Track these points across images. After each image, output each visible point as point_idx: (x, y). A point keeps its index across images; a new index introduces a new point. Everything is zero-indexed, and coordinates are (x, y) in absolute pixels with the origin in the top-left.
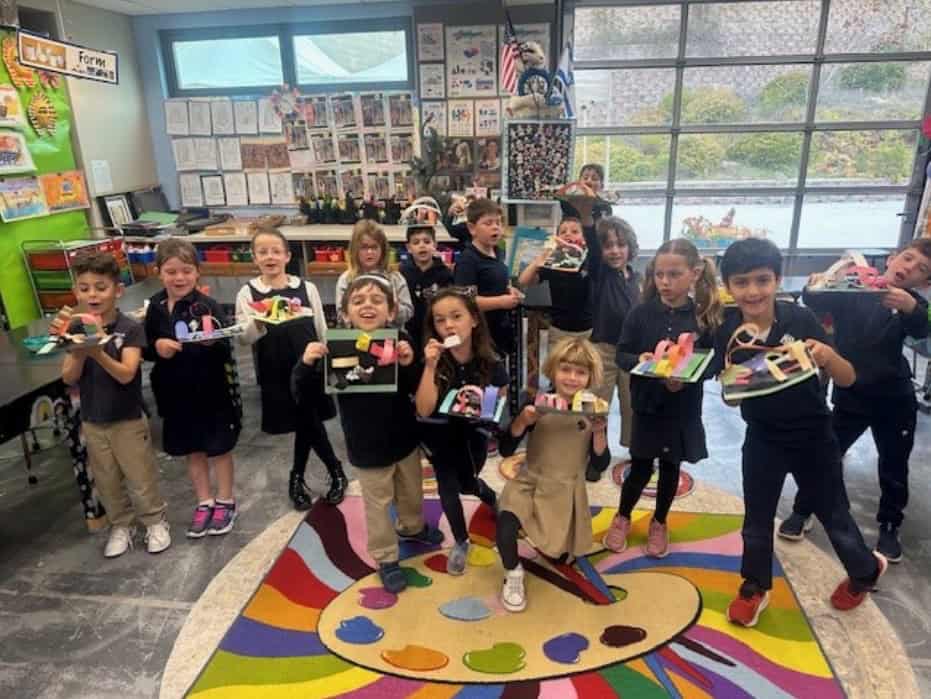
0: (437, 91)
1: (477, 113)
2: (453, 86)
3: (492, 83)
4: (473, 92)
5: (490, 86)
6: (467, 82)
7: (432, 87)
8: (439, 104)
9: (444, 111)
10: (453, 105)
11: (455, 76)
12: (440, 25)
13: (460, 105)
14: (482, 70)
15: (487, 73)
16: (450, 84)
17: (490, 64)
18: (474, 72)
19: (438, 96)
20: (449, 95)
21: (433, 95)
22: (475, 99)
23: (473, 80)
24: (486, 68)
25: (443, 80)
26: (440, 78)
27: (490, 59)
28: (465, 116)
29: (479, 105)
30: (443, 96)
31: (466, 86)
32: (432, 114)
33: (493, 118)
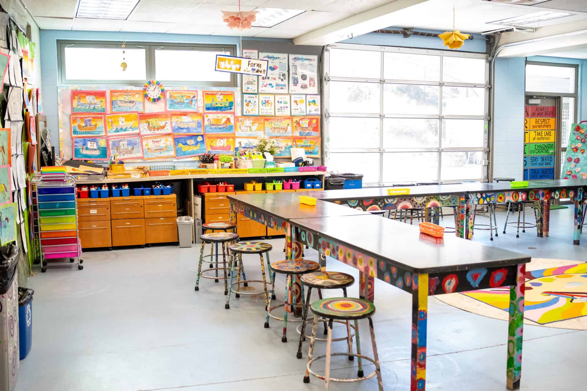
0: (253, 88)
1: (276, 103)
2: (262, 86)
3: (285, 85)
4: (274, 90)
5: (284, 87)
6: (270, 84)
7: (250, 86)
8: (254, 96)
9: (257, 100)
10: (262, 98)
11: (264, 81)
12: (256, 52)
13: (266, 98)
14: (280, 78)
15: (282, 80)
16: (260, 84)
17: (284, 75)
18: (275, 79)
19: (253, 92)
20: (260, 91)
21: (250, 91)
22: (275, 94)
23: (274, 83)
24: (282, 77)
25: (256, 83)
26: (254, 81)
27: (284, 72)
28: (269, 103)
29: (278, 98)
30: (256, 92)
31: (270, 86)
32: (250, 101)
33: (285, 105)
